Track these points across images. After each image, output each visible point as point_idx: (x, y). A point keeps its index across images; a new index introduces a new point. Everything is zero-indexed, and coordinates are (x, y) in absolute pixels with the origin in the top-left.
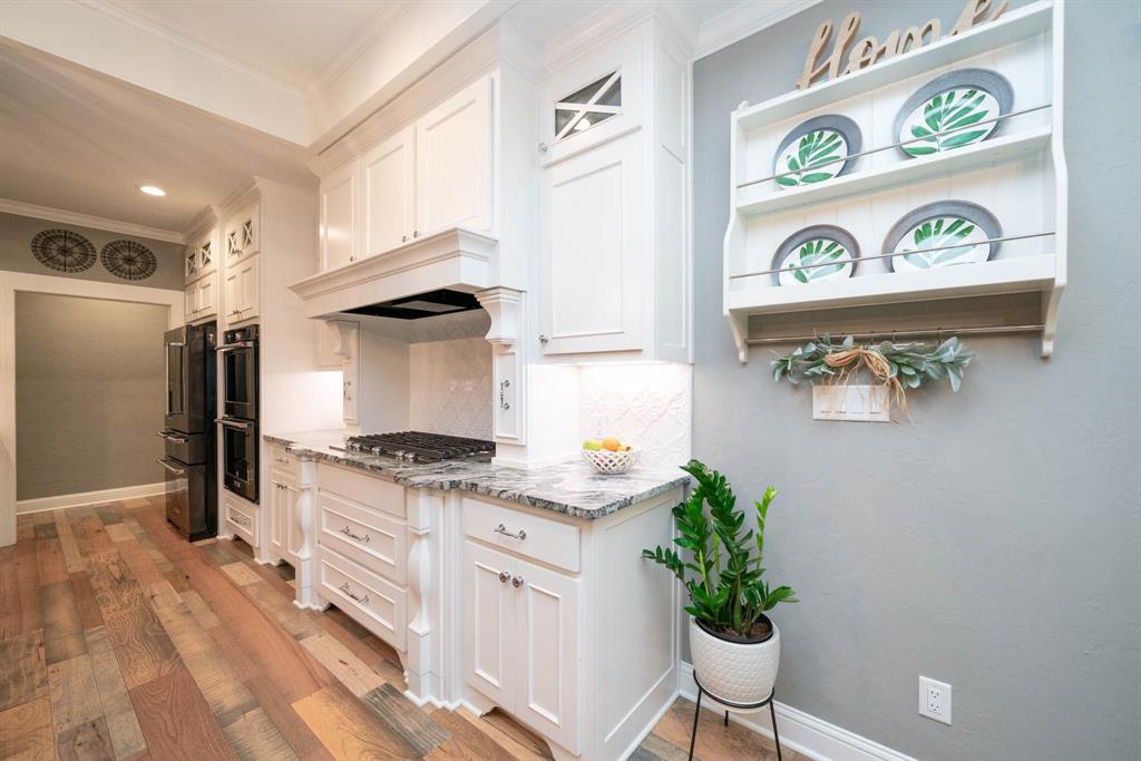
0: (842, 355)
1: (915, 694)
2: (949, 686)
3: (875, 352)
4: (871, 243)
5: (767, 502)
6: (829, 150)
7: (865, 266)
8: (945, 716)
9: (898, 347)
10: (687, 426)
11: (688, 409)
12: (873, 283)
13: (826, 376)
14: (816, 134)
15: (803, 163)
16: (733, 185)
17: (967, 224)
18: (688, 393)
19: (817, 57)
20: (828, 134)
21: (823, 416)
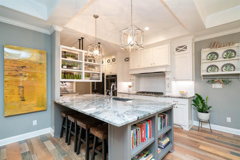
0: (216, 80)
1: (226, 120)
2: (230, 118)
3: (221, 80)
4: (220, 67)
5: (207, 98)
6: (214, 56)
7: (219, 71)
8: (230, 121)
9: (223, 79)
10: (194, 89)
11: (194, 87)
12: (220, 73)
13: (214, 83)
14: (213, 54)
15: (211, 57)
16: (202, 59)
17: (231, 66)
18: (194, 85)
19: (213, 45)
20: (214, 54)
21: (214, 88)
